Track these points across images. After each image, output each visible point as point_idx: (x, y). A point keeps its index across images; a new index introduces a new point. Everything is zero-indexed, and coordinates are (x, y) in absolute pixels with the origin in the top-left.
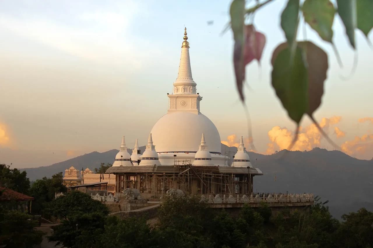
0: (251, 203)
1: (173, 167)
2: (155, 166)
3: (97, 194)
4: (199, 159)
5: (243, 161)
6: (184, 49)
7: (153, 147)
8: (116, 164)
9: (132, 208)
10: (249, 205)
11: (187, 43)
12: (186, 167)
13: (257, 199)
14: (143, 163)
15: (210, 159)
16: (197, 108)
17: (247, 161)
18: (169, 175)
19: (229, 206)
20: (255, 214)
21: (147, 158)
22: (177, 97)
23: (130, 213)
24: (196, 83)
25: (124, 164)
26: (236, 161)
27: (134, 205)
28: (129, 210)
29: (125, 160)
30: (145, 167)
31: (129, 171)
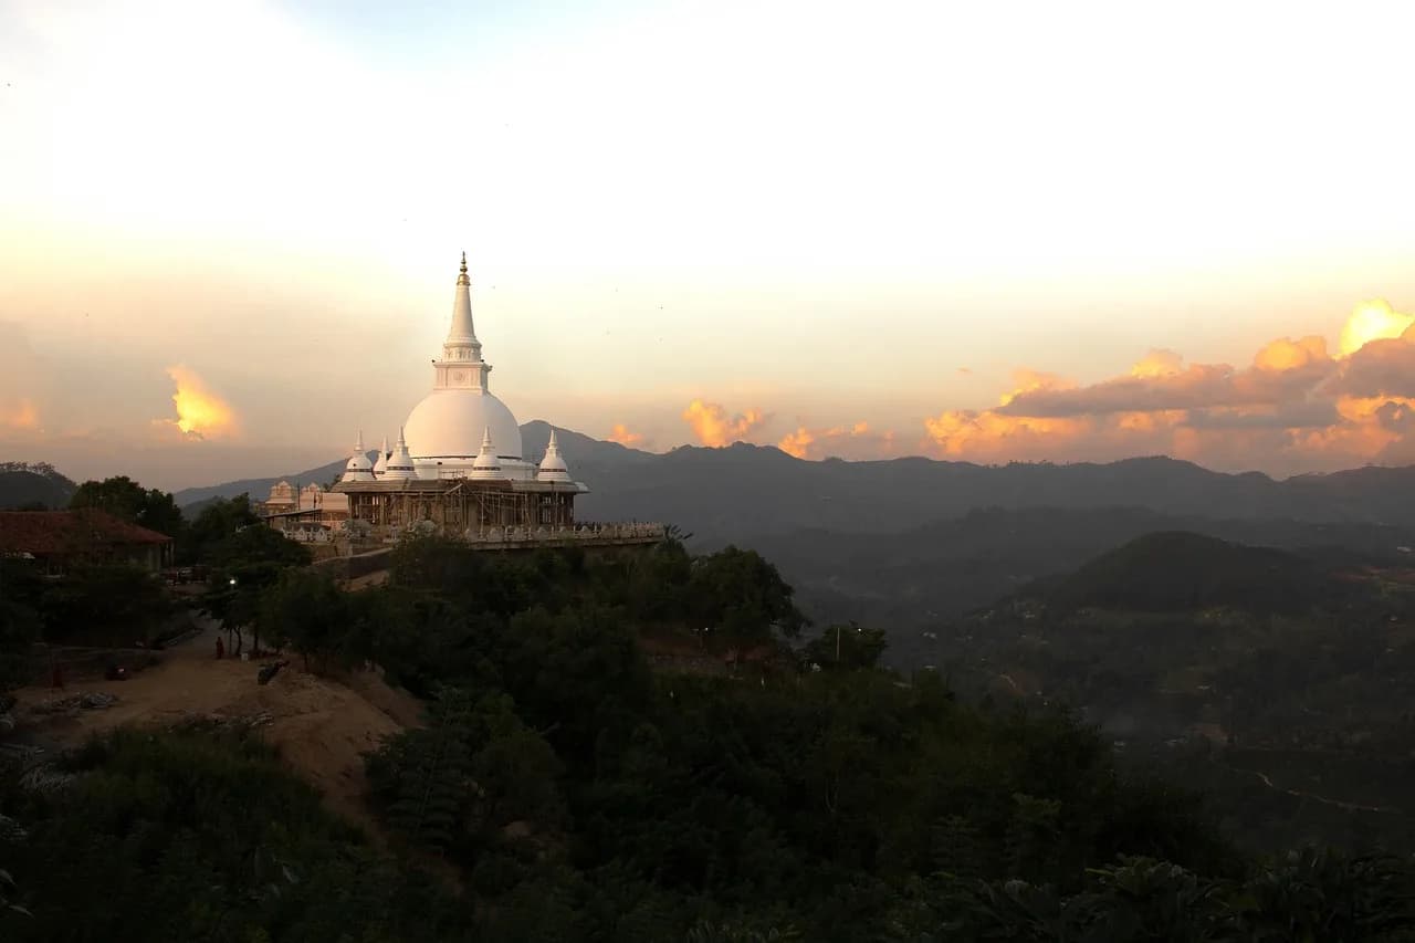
0: (551, 541)
1: (436, 481)
2: (406, 482)
3: (301, 529)
4: (480, 469)
5: (555, 470)
6: (462, 286)
7: (405, 450)
8: (348, 478)
9: (356, 551)
10: (548, 544)
11: (465, 276)
12: (456, 481)
13: (584, 533)
14: (390, 476)
15: (499, 469)
16: (482, 384)
17: (561, 470)
18: (429, 495)
19: (513, 546)
20: (557, 558)
21: (395, 468)
22: (448, 367)
23: (352, 559)
24: (481, 342)
25: (360, 477)
26: (543, 470)
27: (358, 546)
28: (350, 555)
29: (361, 470)
30: (391, 482)
31: (365, 489)
